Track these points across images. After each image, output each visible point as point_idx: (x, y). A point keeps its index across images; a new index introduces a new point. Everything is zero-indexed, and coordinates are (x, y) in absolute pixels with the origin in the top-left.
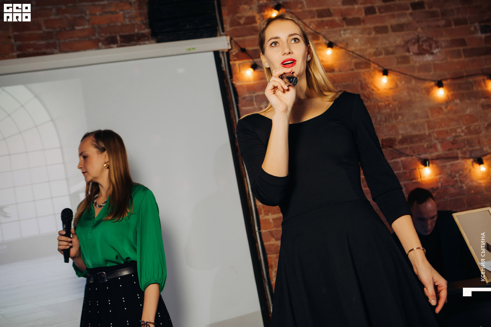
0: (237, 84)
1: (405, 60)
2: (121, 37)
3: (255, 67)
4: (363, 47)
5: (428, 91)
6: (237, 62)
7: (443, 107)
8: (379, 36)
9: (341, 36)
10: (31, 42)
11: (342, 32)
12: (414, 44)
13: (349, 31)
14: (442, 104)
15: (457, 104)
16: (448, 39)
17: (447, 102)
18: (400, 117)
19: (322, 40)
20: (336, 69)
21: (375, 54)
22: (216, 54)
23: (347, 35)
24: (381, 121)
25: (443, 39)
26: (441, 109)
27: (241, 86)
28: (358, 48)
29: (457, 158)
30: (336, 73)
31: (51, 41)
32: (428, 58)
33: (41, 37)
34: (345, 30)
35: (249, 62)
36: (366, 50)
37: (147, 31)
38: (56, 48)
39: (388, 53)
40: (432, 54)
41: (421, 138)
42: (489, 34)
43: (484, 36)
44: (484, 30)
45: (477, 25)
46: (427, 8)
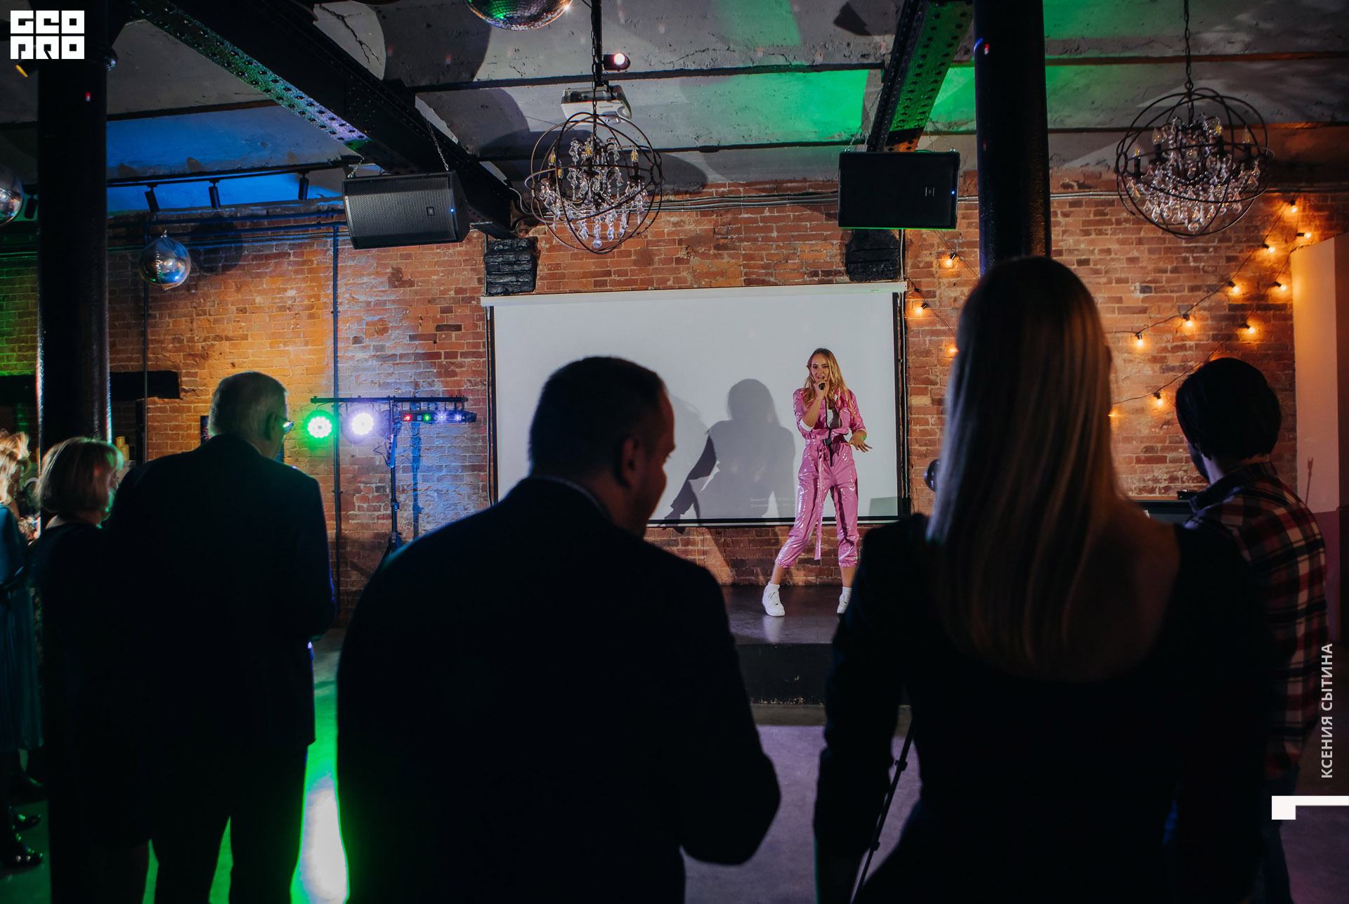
0: (909, 319)
2: (822, 271)
3: (925, 305)
6: (912, 300)
10: (755, 270)
16: (1106, 296)
22: (895, 296)
25: (1101, 295)
27: (912, 321)
31: (770, 271)
33: (763, 267)
35: (921, 301)
37: (843, 269)
38: (772, 277)
42: (1147, 295)
43: (1142, 296)
44: (1143, 290)
45: (1138, 285)
46: (1091, 266)
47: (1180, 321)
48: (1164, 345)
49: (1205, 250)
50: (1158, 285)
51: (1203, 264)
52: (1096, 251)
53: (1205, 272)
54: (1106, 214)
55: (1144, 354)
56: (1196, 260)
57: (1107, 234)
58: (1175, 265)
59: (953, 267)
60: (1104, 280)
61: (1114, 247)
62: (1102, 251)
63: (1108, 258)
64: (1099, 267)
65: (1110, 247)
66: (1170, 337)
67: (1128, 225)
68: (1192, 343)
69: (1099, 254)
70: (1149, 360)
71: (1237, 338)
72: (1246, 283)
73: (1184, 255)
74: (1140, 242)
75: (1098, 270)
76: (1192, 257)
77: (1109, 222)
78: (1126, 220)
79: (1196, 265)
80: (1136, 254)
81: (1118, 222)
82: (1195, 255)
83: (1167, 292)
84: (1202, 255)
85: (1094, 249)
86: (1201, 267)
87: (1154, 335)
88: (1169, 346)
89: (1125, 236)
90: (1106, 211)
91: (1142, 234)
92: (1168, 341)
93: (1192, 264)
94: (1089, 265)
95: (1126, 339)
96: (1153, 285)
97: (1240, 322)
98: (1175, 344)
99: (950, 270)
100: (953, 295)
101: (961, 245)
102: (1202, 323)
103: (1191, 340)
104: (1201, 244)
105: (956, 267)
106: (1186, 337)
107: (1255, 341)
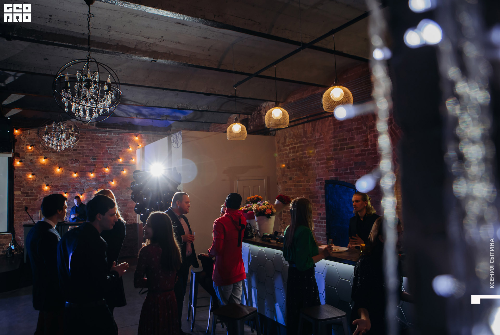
0: (14, 166)
1: (67, 165)
3: (21, 161)
4: (55, 160)
5: (72, 174)
6: (16, 159)
7: (75, 179)
8: (61, 157)
9: (49, 156)
11: (50, 155)
12: (71, 161)
13: (52, 155)
14: (75, 178)
15: (80, 179)
17: (77, 178)
18: (61, 180)
19: (43, 156)
20: (46, 165)
21: (58, 162)
22: (9, 158)
23: (51, 156)
24: (55, 180)
25: (80, 160)
26: (74, 179)
27: (16, 166)
28: (54, 160)
29: (76, 193)
30: (45, 166)
32: (74, 165)
34: (51, 154)
35: (19, 160)
36: (56, 160)
39: (62, 162)
40: (76, 164)
41: (66, 186)
42: (95, 160)
43: (93, 161)
44: (93, 159)
45: (92, 157)
46: (78, 151)
47: (104, 169)
48: (99, 175)
49: (112, 148)
50: (98, 158)
51: (112, 152)
52: (79, 147)
53: (112, 154)
54: (83, 136)
55: (93, 178)
56: (109, 151)
57: (83, 142)
58: (103, 152)
59: (31, 149)
60: (82, 155)
61: (85, 146)
62: (81, 147)
63: (83, 149)
64: (80, 151)
65: (84, 146)
66: (101, 173)
67: (90, 139)
68: (108, 175)
69: (80, 148)
70: (95, 180)
71: (120, 174)
72: (123, 158)
73: (106, 149)
74: (93, 145)
75: (79, 152)
76: (109, 150)
77: (84, 138)
78: (89, 138)
79: (110, 152)
80: (92, 148)
81: (87, 138)
82: (109, 149)
83: (100, 160)
84: (111, 149)
85: (79, 146)
86: (111, 153)
87: (97, 173)
88: (101, 176)
89: (89, 143)
90: (83, 135)
91: (94, 142)
92: (101, 174)
93: (108, 152)
94: (77, 151)
95: (88, 174)
96: (96, 158)
97: (122, 169)
98: (103, 175)
99: (30, 150)
100: (31, 158)
101: (35, 142)
102: (111, 169)
103: (107, 174)
104: (111, 146)
105: (33, 149)
106: (106, 173)
107: (126, 175)
